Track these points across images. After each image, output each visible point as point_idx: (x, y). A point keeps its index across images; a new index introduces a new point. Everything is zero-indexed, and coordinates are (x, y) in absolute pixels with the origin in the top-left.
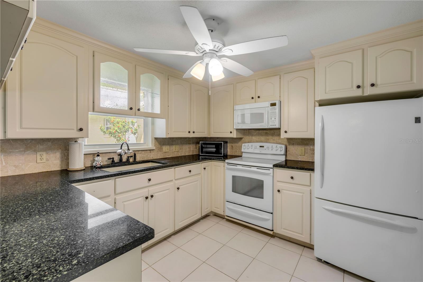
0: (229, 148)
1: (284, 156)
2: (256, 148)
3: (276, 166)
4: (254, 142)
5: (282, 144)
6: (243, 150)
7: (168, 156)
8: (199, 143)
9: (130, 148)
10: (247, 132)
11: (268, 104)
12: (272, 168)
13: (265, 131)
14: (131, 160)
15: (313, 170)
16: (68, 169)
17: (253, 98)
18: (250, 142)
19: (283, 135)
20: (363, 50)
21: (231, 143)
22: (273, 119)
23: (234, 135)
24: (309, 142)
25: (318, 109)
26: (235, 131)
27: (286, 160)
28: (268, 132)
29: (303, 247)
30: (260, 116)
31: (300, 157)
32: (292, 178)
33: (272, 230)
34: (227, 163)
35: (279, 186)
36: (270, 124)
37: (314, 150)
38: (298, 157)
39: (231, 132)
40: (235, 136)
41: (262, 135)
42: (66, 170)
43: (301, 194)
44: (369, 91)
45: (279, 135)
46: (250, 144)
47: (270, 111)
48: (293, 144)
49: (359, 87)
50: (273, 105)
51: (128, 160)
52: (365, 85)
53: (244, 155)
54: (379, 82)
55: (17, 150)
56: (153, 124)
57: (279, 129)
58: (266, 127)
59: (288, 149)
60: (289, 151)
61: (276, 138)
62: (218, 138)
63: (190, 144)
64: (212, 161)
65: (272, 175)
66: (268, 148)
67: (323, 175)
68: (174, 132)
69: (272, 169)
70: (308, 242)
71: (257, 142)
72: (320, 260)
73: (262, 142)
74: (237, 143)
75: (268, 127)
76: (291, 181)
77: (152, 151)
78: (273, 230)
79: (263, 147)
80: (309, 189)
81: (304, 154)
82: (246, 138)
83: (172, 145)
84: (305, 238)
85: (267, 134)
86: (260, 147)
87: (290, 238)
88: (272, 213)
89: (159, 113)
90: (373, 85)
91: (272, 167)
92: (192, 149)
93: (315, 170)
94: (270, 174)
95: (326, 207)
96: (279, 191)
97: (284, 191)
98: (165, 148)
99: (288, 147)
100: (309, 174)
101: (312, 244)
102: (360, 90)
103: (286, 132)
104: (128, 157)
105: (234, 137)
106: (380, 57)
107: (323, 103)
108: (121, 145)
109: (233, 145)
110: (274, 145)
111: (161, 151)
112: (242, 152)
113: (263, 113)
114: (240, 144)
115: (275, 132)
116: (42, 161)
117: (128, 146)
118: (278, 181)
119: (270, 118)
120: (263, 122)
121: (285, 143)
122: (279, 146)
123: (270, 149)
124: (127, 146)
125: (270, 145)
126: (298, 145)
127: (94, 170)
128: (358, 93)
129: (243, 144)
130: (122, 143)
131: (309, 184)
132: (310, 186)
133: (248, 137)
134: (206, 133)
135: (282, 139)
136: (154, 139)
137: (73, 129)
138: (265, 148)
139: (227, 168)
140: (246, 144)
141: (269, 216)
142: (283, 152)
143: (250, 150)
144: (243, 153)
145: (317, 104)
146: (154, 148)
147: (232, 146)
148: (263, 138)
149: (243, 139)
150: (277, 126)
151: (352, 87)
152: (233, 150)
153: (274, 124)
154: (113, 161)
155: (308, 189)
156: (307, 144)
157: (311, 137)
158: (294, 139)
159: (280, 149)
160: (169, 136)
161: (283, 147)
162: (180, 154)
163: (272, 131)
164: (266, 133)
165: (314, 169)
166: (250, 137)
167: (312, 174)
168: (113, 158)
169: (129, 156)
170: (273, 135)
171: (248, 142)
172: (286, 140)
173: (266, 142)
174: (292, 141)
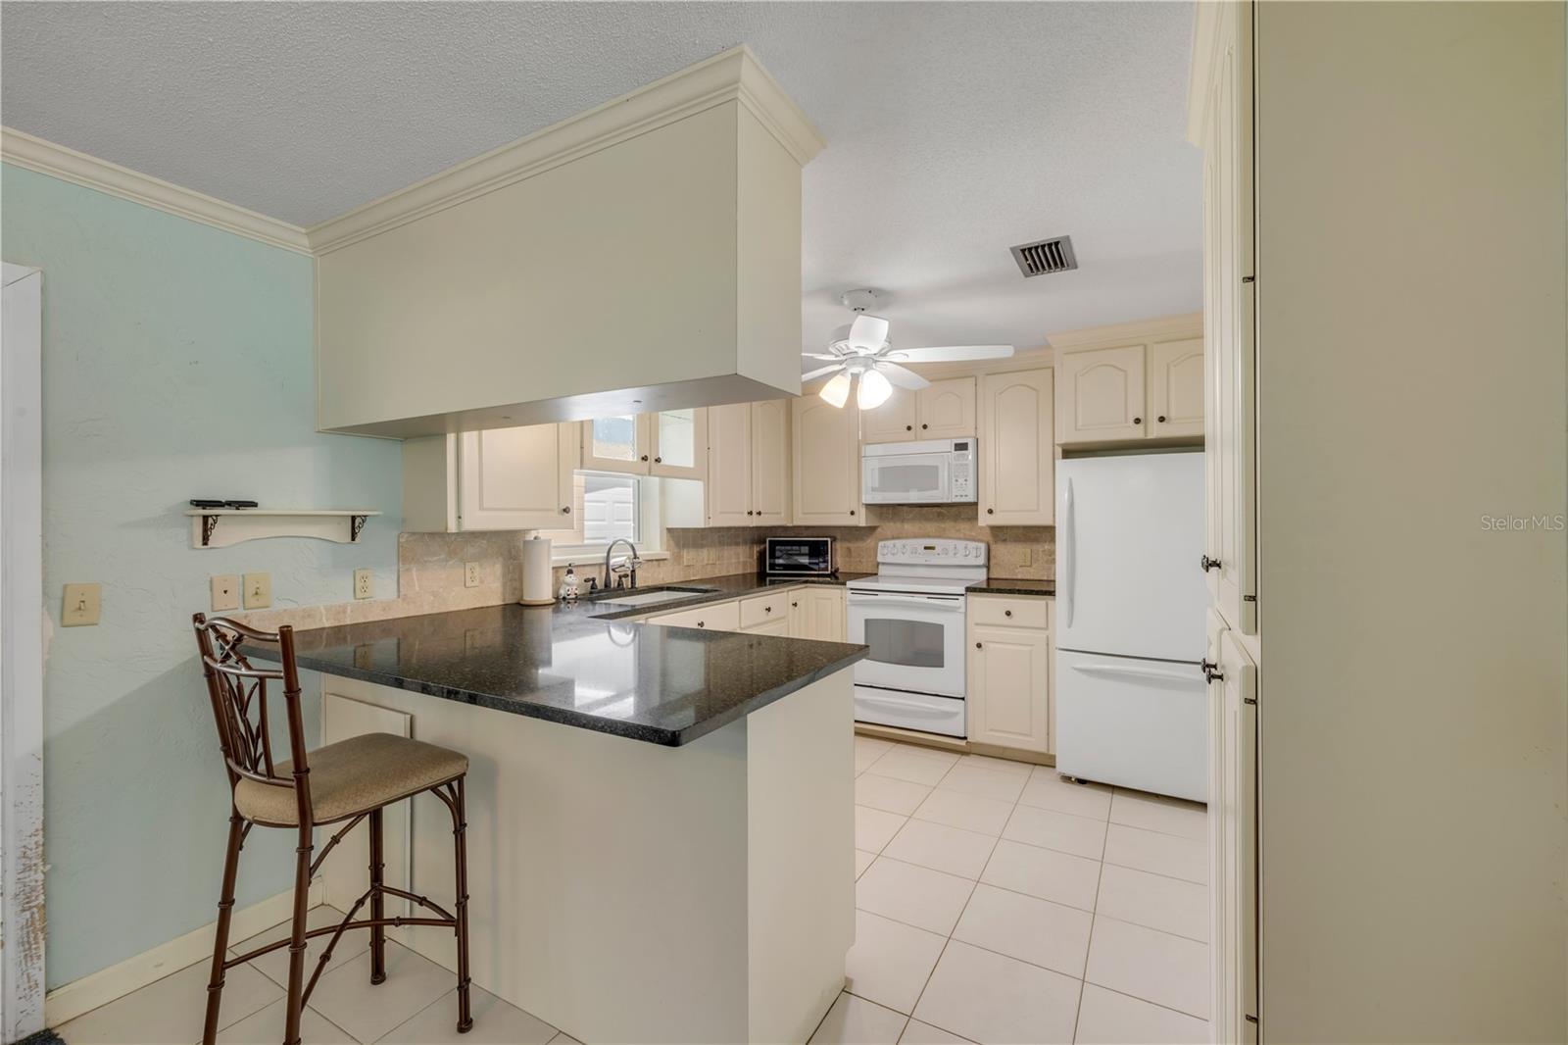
0: (839, 553)
1: (985, 570)
2: (914, 551)
3: (969, 590)
4: (907, 537)
5: (979, 541)
6: (880, 559)
7: (694, 576)
8: (765, 542)
9: (638, 553)
10: (890, 512)
11: (949, 445)
12: (962, 595)
13: (935, 509)
14: (627, 583)
15: (1052, 593)
16: (522, 602)
17: (909, 428)
18: (898, 538)
19: (984, 520)
20: (1145, 346)
21: (845, 540)
22: (961, 481)
23: (861, 520)
24: (1042, 534)
25: (1060, 463)
26: (863, 511)
27: (988, 579)
28: (945, 512)
29: (1031, 766)
30: (929, 474)
31: (1020, 569)
32: (1008, 613)
33: (963, 736)
34: (852, 589)
35: (979, 634)
36: (955, 492)
37: (1052, 553)
38: (1017, 571)
39: (852, 513)
40: (863, 524)
41: (928, 520)
42: (518, 604)
43: (1029, 648)
44: (1157, 431)
45: (975, 518)
46: (899, 543)
47: (954, 463)
48: (1005, 540)
49: (1137, 421)
50: (961, 447)
51: (620, 584)
52: (1149, 417)
53: (882, 570)
54: (1173, 414)
55: (435, 558)
56: (663, 492)
57: (976, 504)
58: (945, 501)
59: (992, 554)
60: (994, 557)
61: (964, 526)
62: (807, 528)
63: (737, 544)
64: (806, 587)
65: (963, 610)
66: (946, 551)
67: (1072, 600)
68: (721, 513)
69: (963, 598)
70: (1043, 749)
71: (915, 537)
72: (1067, 779)
73: (929, 537)
74: (862, 539)
75: (949, 501)
76: (1006, 620)
77: (661, 562)
78: (965, 738)
79: (932, 548)
80: (1045, 636)
81: (1029, 564)
82: (889, 527)
83: (702, 546)
84: (1035, 744)
85: (941, 517)
86: (926, 548)
87: (1005, 748)
88: (963, 699)
89: (692, 466)
90: (1162, 419)
91: (964, 592)
92: (741, 560)
93: (1057, 593)
94: (960, 608)
95: (1078, 666)
96: (979, 646)
97: (992, 646)
98: (688, 556)
99: (993, 547)
100: (1044, 602)
101: (1051, 753)
102: (1141, 426)
103: (990, 512)
104: (620, 577)
105: (861, 525)
106: (1175, 366)
107: (1070, 452)
108: (608, 548)
109: (851, 545)
110: (961, 544)
111: (679, 564)
112: (878, 564)
113: (936, 467)
114: (869, 542)
115: (964, 511)
116: (473, 584)
117: (633, 549)
118: (977, 624)
119: (954, 479)
120: (937, 488)
121: (985, 539)
122: (972, 545)
123: (951, 554)
124: (630, 549)
125: (950, 544)
126: (1015, 541)
127: (562, 606)
128: (1136, 433)
129: (881, 544)
130: (611, 543)
131: (1043, 625)
132: (1047, 628)
133: (892, 524)
134: (783, 515)
135: (982, 527)
136: (665, 531)
137: (553, 510)
138: (938, 549)
139: (850, 601)
140: (889, 543)
141: (956, 706)
142: (982, 560)
143: (899, 560)
144: (880, 567)
145: (1059, 451)
146: (667, 555)
147: (849, 549)
148: (930, 527)
149: (879, 529)
150: (971, 499)
151: (1126, 421)
152: (852, 559)
153: (964, 493)
154: (593, 587)
155: (1042, 635)
156: (1036, 540)
157: (1048, 522)
158: (1007, 527)
159: (975, 552)
160: (712, 524)
161: (982, 546)
162: (717, 571)
163: (954, 509)
164: (939, 514)
165: (1054, 592)
166: (899, 525)
167: (1050, 602)
168: (594, 580)
169: (622, 574)
170: (956, 518)
171: (893, 538)
172: (988, 531)
173: (940, 537)
174: (1000, 533)
